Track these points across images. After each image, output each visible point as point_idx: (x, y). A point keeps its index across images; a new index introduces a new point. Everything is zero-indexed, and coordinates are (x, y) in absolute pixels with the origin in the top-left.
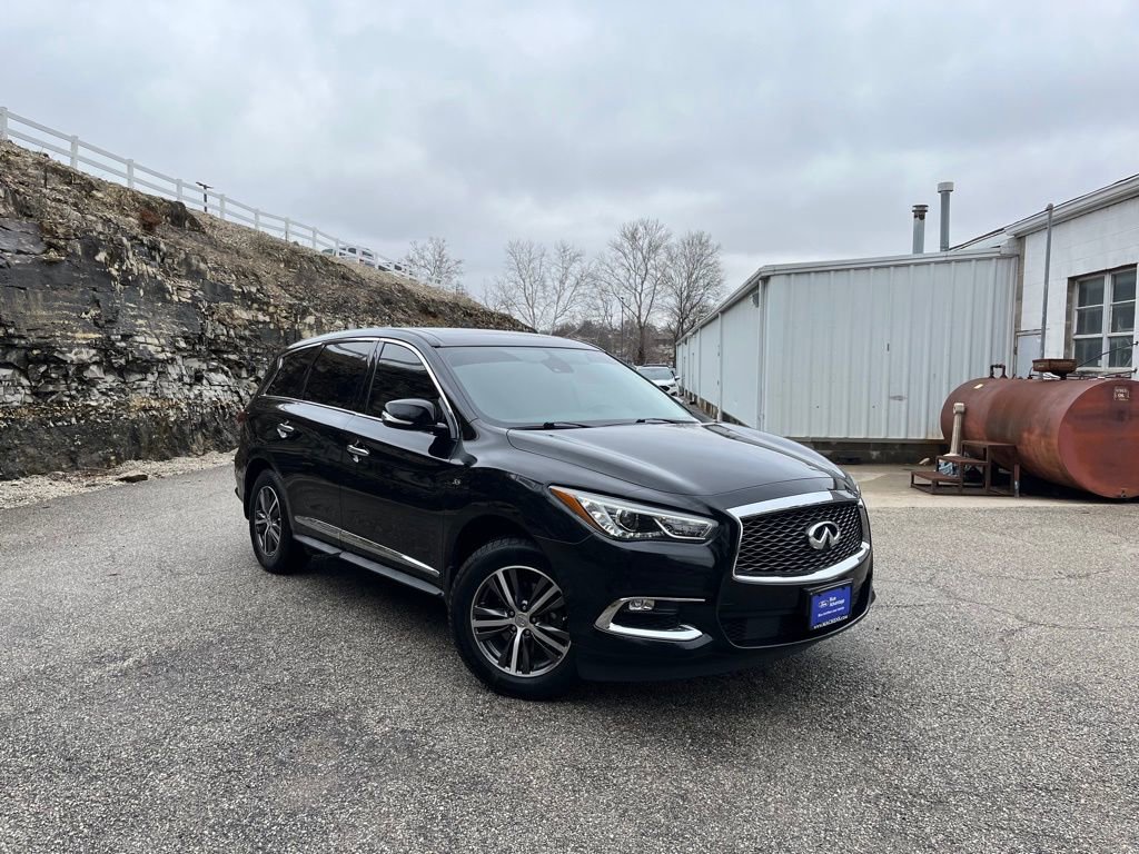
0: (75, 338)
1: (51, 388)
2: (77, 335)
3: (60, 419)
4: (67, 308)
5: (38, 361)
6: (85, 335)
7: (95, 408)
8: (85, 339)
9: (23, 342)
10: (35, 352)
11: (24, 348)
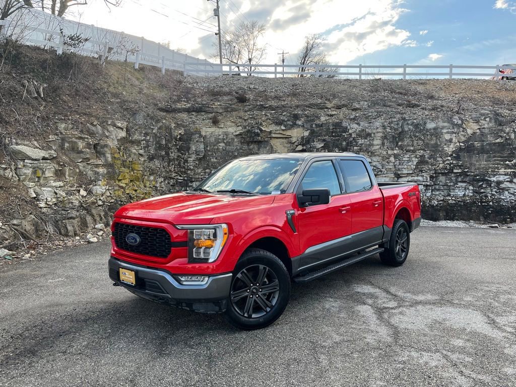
0: (499, 172)
1: (482, 191)
2: (500, 171)
3: (484, 202)
4: (498, 160)
5: (478, 181)
6: (505, 170)
7: (503, 199)
8: (504, 172)
9: (472, 174)
10: (477, 177)
11: (472, 176)
